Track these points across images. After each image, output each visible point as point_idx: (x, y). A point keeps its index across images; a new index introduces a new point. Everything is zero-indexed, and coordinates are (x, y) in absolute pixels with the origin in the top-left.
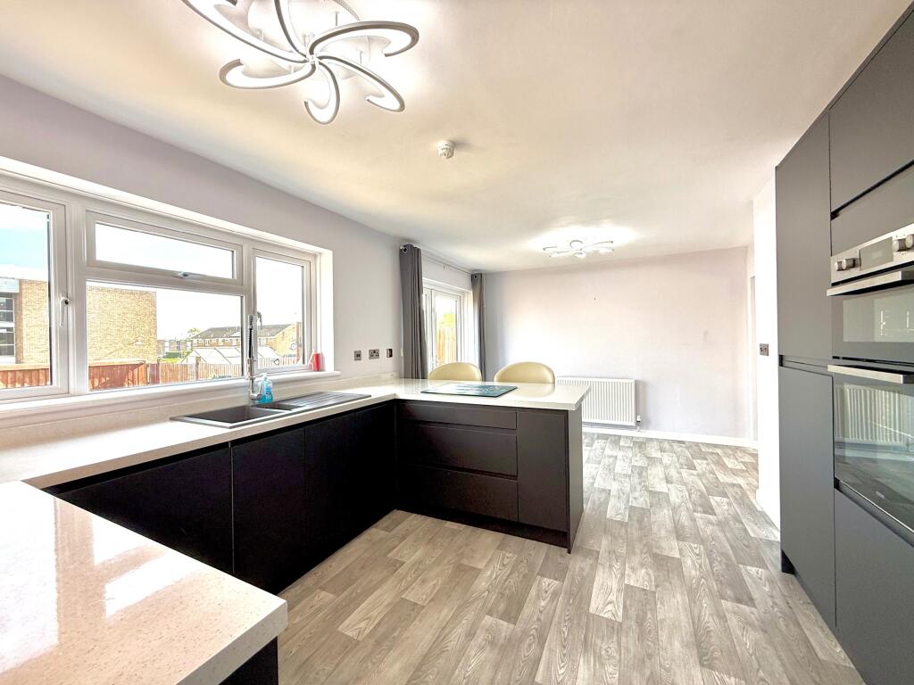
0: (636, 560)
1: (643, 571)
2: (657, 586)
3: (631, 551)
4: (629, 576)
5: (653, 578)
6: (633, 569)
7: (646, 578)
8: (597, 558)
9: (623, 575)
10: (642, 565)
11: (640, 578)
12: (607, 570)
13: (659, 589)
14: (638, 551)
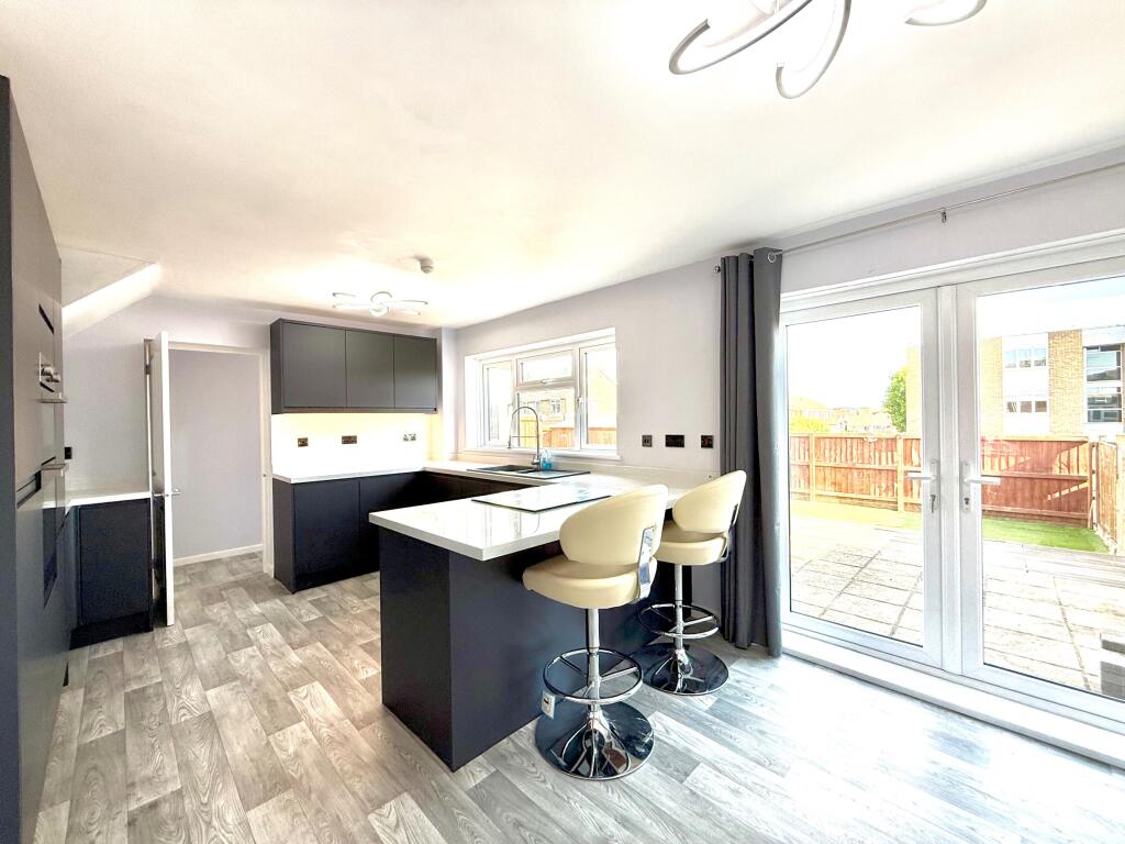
0: (308, 756)
1: (291, 750)
2: (268, 743)
3: (323, 764)
4: (304, 731)
5: (276, 749)
6: (305, 742)
7: (284, 744)
8: (353, 721)
9: (311, 727)
10: (297, 755)
11: (292, 739)
12: (332, 719)
13: (263, 743)
14: (315, 772)
